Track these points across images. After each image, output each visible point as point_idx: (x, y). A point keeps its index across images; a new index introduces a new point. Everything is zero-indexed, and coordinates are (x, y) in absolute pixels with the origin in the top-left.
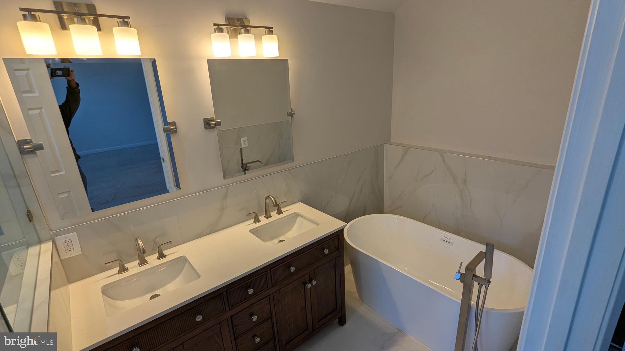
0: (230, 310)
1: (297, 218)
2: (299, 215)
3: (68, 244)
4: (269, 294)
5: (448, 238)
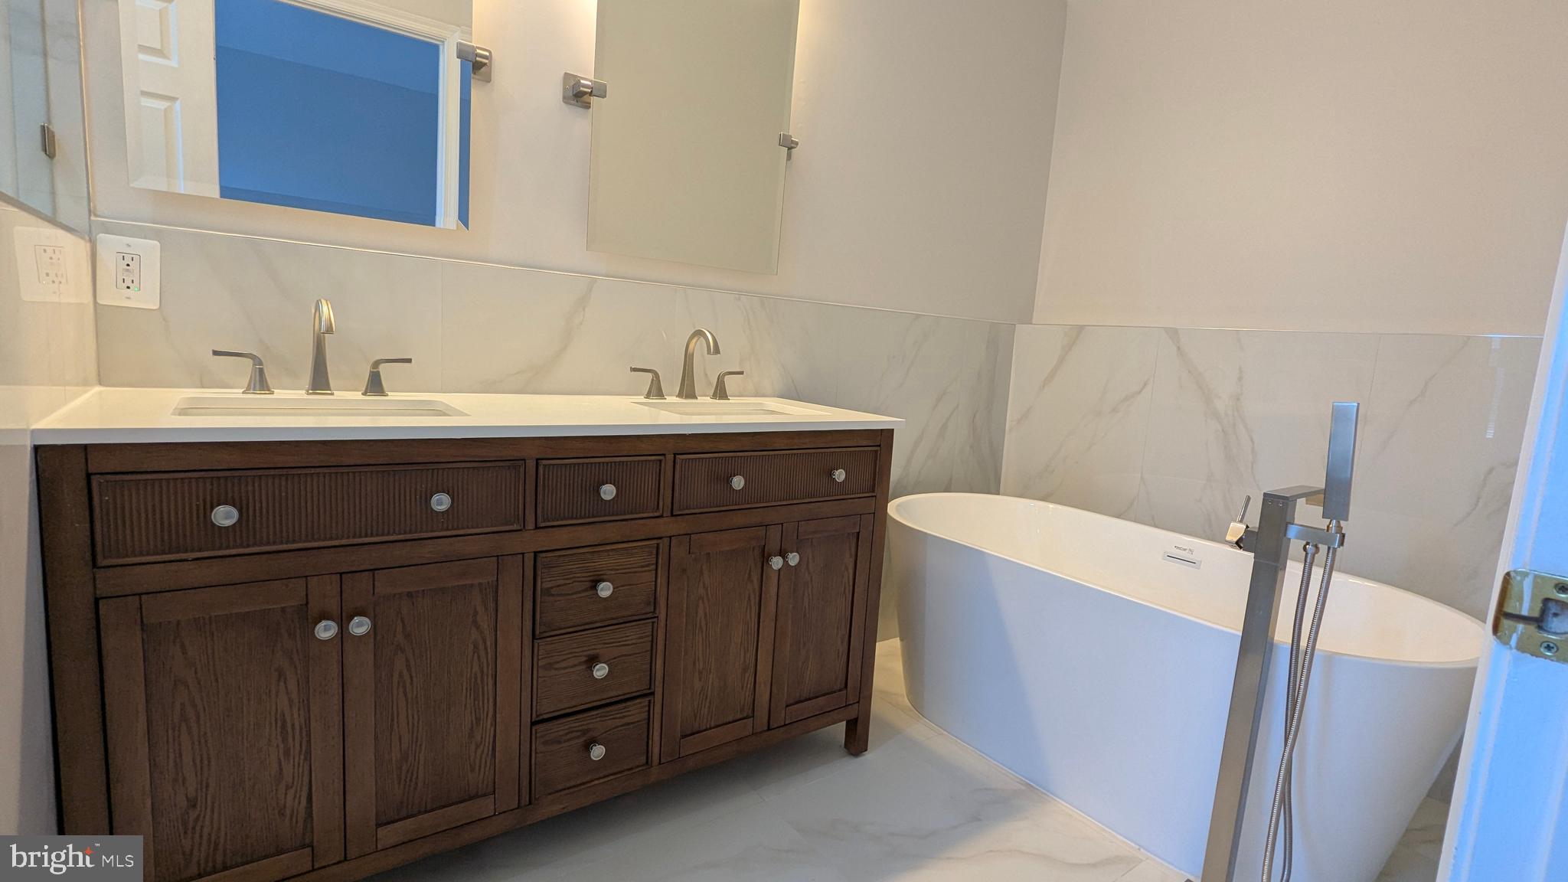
0: (537, 528)
3: (128, 265)
4: (657, 536)
5: (1185, 550)
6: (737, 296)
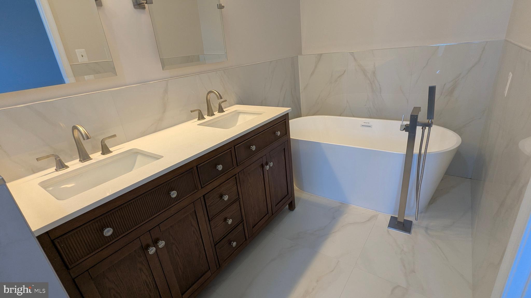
0: (202, 188)
1: (238, 116)
2: (240, 112)
4: (235, 174)
5: (367, 123)
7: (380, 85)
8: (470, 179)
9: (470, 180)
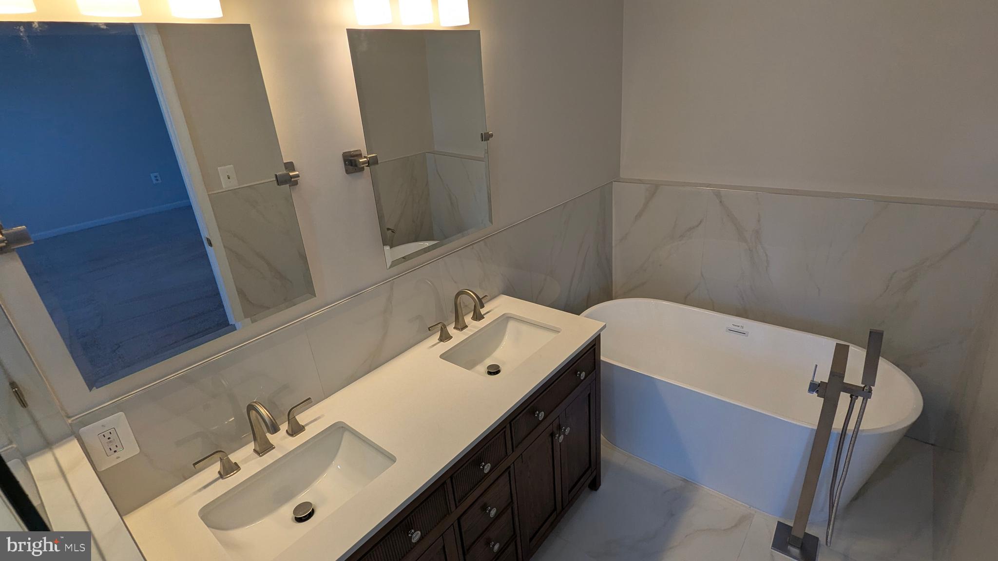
0: (457, 507)
1: (507, 323)
2: (511, 317)
3: (109, 438)
4: (509, 465)
5: (739, 326)
6: (471, 247)
7: (767, 255)
8: (932, 445)
9: (932, 447)
